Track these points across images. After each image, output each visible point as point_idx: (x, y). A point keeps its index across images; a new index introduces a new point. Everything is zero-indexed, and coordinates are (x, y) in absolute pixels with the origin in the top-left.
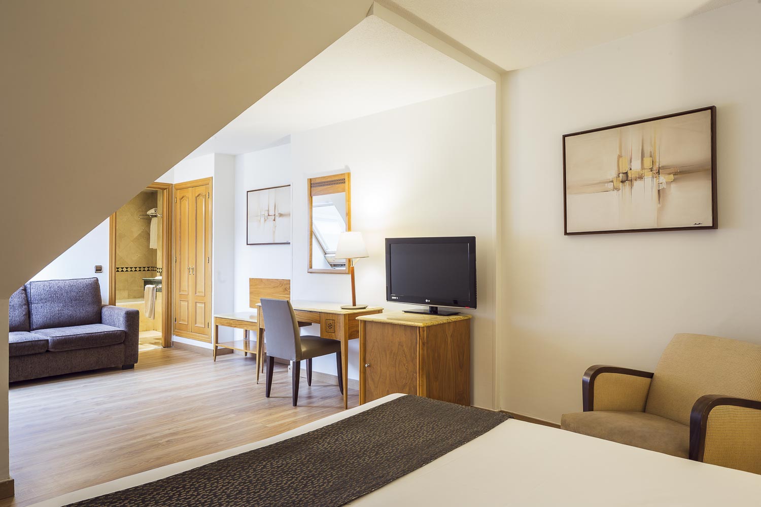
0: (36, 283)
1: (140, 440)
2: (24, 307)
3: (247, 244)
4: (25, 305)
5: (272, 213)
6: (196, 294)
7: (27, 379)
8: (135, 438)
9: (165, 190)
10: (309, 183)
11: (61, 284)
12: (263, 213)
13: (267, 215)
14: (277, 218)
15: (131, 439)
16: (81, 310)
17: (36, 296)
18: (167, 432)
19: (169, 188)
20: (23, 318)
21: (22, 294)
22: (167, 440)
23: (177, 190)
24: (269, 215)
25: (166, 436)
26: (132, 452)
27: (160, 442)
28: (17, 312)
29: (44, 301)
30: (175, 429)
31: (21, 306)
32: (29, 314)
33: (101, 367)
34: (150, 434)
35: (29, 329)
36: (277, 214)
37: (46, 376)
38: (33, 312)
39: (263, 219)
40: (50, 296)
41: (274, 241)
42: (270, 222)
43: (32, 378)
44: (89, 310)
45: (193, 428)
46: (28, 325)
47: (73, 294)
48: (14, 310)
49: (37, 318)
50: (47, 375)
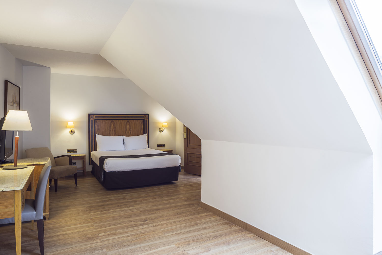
1: (159, 223)
8: (161, 225)
15: (163, 224)
18: (144, 227)
22: (147, 222)
25: (146, 224)
26: (163, 217)
27: (150, 221)
30: (139, 228)
34: (153, 226)
45: (130, 227)
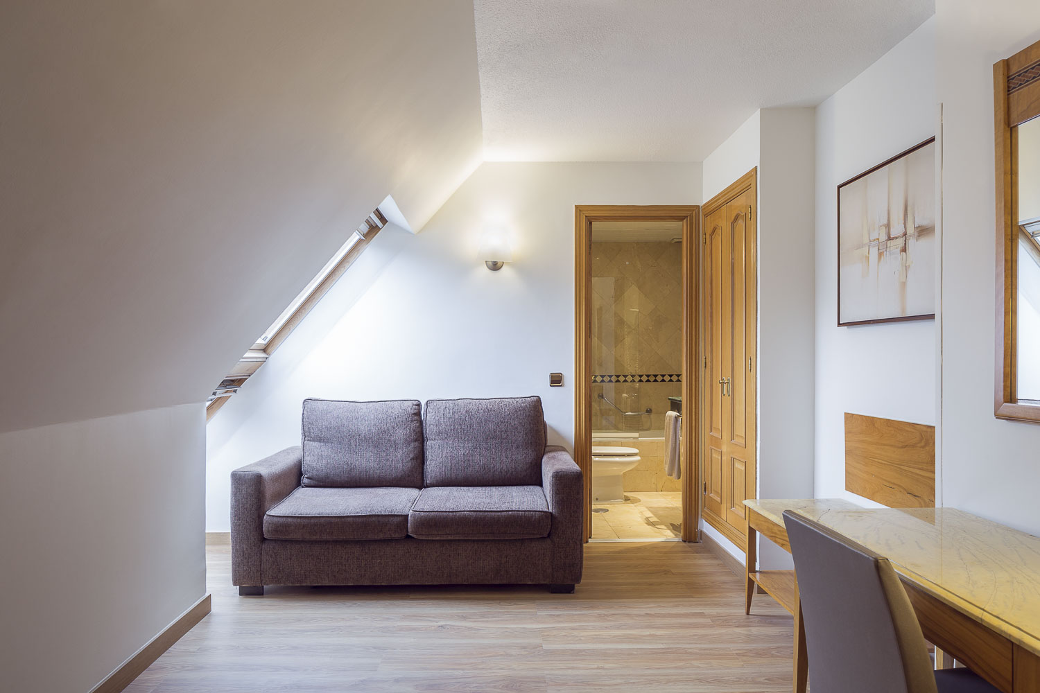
0: (435, 403)
2: (412, 444)
3: (839, 324)
4: (416, 440)
5: (897, 230)
6: (732, 439)
7: (375, 584)
9: (685, 221)
10: (1001, 79)
11: (472, 407)
12: (874, 236)
13: (883, 237)
14: (912, 243)
16: (503, 458)
17: (432, 426)
19: (691, 216)
20: (409, 464)
21: (412, 421)
23: (706, 216)
24: (889, 238)
28: (400, 453)
29: (443, 436)
31: (408, 443)
32: (421, 458)
33: (505, 582)
35: (421, 485)
36: (911, 230)
37: (405, 583)
38: (429, 454)
39: (874, 251)
40: (452, 427)
41: (903, 309)
42: (893, 260)
43: (383, 584)
44: (519, 458)
46: (419, 477)
47: (491, 426)
48: (396, 449)
49: (433, 466)
50: (407, 583)
